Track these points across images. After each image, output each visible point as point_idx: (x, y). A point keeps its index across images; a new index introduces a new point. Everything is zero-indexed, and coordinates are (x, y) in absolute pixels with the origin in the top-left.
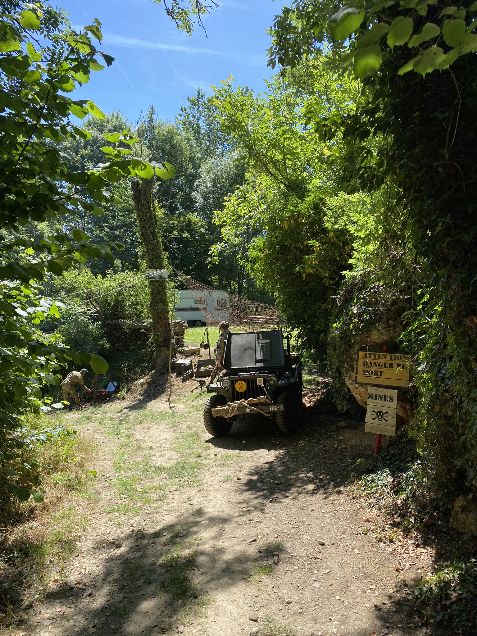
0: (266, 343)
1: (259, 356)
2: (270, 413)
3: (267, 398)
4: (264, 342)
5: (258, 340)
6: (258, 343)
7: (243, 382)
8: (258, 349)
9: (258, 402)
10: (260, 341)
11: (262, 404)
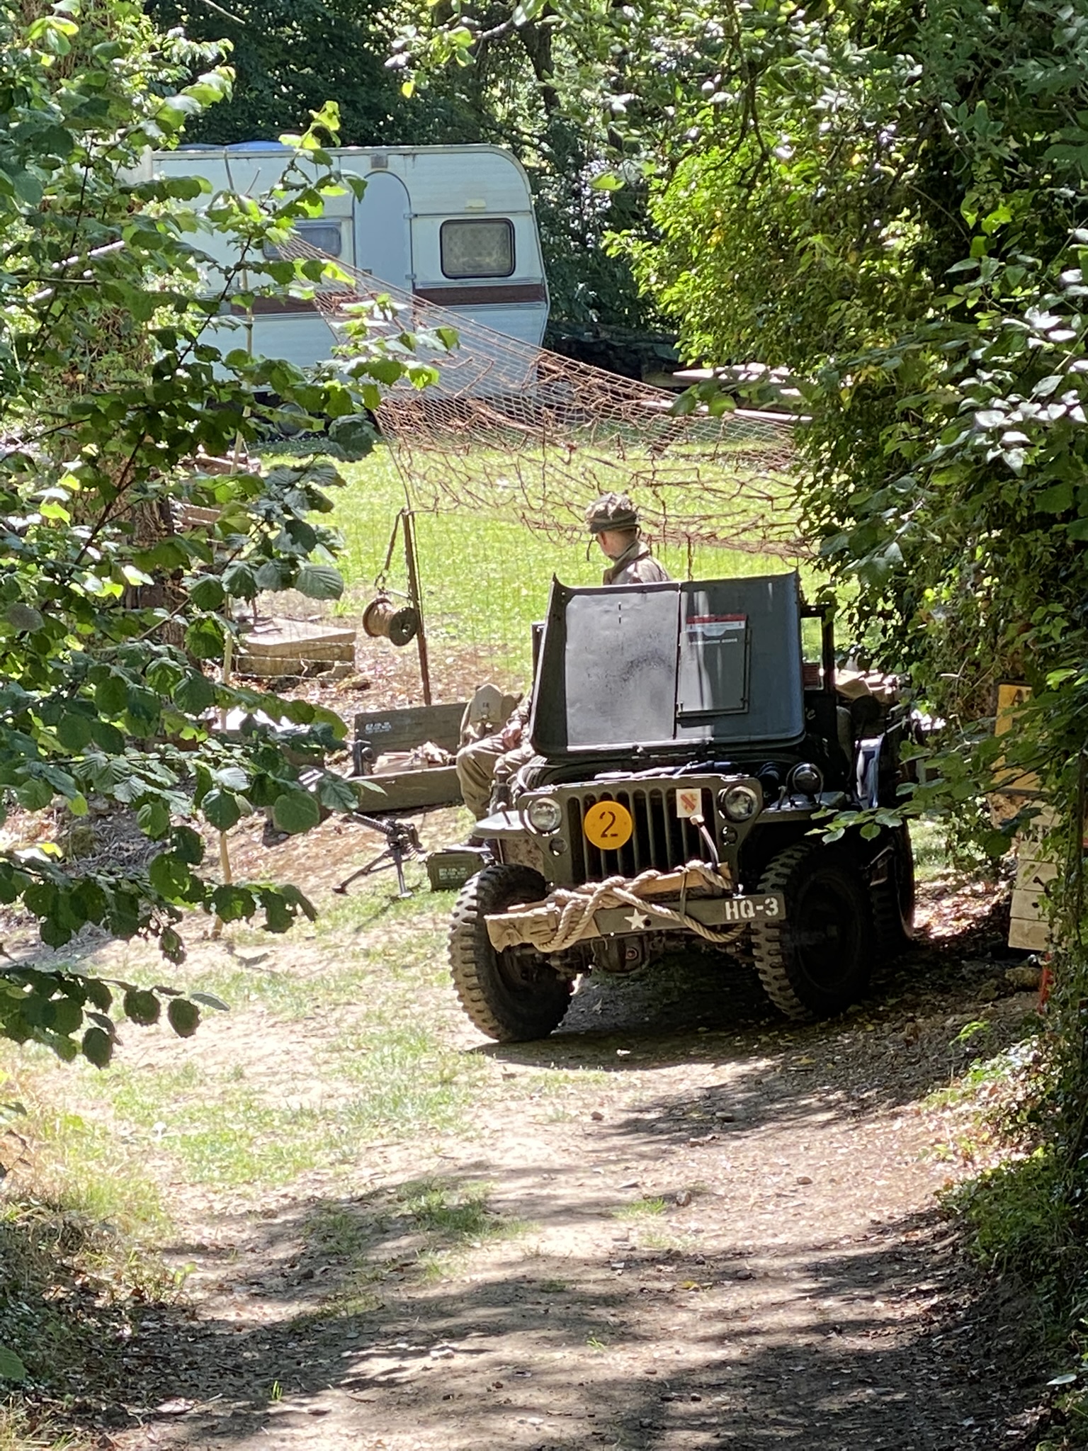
0: (728, 634)
1: (694, 698)
2: (726, 928)
3: (716, 871)
4: (716, 629)
5: (690, 621)
6: (692, 636)
7: (619, 808)
8: (690, 665)
9: (680, 886)
10: (698, 628)
11: (694, 895)
